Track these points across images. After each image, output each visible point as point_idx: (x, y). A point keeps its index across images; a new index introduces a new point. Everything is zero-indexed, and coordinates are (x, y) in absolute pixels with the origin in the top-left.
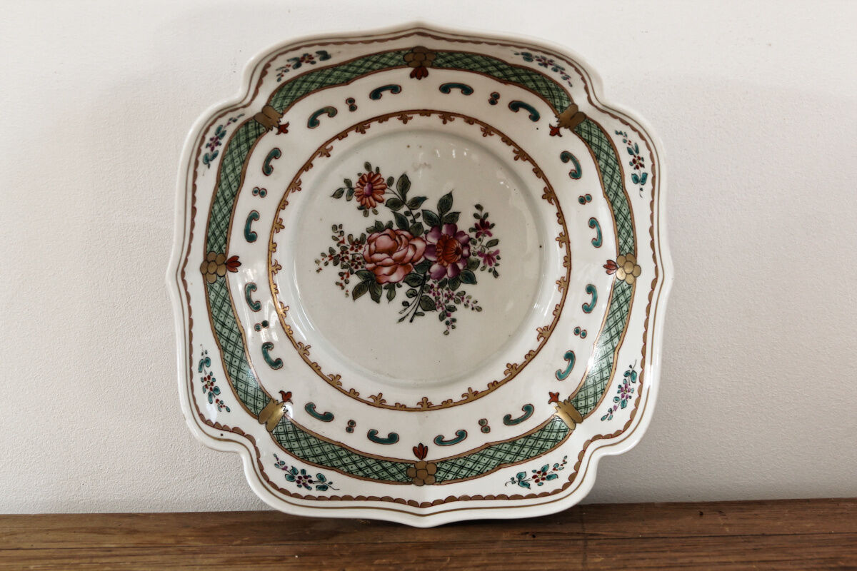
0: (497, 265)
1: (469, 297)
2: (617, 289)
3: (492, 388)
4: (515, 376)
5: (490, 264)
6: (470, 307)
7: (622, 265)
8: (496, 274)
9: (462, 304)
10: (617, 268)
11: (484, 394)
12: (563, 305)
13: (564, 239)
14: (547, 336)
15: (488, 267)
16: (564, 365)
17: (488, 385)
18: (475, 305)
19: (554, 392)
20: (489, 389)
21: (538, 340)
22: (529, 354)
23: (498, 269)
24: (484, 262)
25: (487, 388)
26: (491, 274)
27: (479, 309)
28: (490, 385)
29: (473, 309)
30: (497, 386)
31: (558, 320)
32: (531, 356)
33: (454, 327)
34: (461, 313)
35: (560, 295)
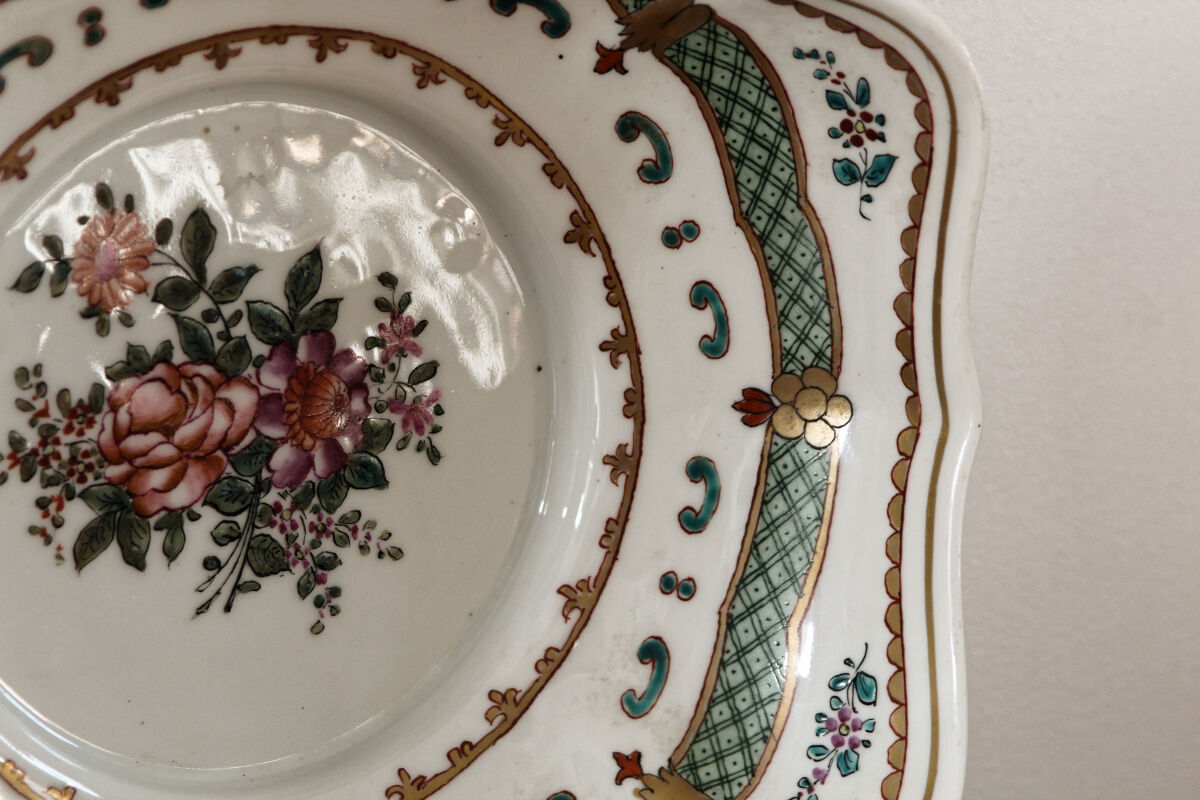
0: (436, 430)
1: (371, 525)
2: (780, 463)
3: (460, 762)
4: (515, 723)
5: (419, 429)
6: (374, 551)
7: (789, 398)
8: (434, 456)
9: (354, 544)
10: (775, 409)
11: (442, 780)
12: (627, 520)
13: (623, 345)
14: (588, 608)
15: (415, 439)
16: (639, 677)
17: (449, 756)
18: (385, 545)
19: (627, 751)
20: (454, 765)
21: (566, 618)
22: (546, 660)
23: (438, 440)
24: (405, 423)
25: (445, 764)
26: (423, 454)
27: (396, 554)
28: (455, 756)
29: (381, 555)
30: (472, 754)
31: (615, 559)
32: (552, 662)
33: (335, 611)
34: (354, 571)
35: (616, 494)
